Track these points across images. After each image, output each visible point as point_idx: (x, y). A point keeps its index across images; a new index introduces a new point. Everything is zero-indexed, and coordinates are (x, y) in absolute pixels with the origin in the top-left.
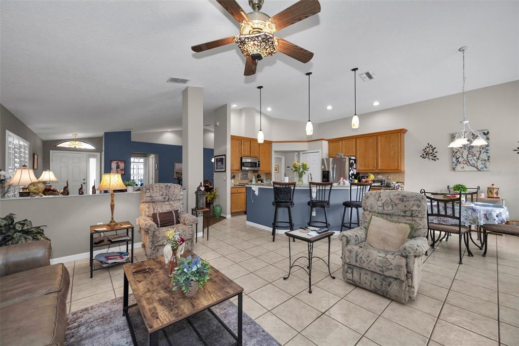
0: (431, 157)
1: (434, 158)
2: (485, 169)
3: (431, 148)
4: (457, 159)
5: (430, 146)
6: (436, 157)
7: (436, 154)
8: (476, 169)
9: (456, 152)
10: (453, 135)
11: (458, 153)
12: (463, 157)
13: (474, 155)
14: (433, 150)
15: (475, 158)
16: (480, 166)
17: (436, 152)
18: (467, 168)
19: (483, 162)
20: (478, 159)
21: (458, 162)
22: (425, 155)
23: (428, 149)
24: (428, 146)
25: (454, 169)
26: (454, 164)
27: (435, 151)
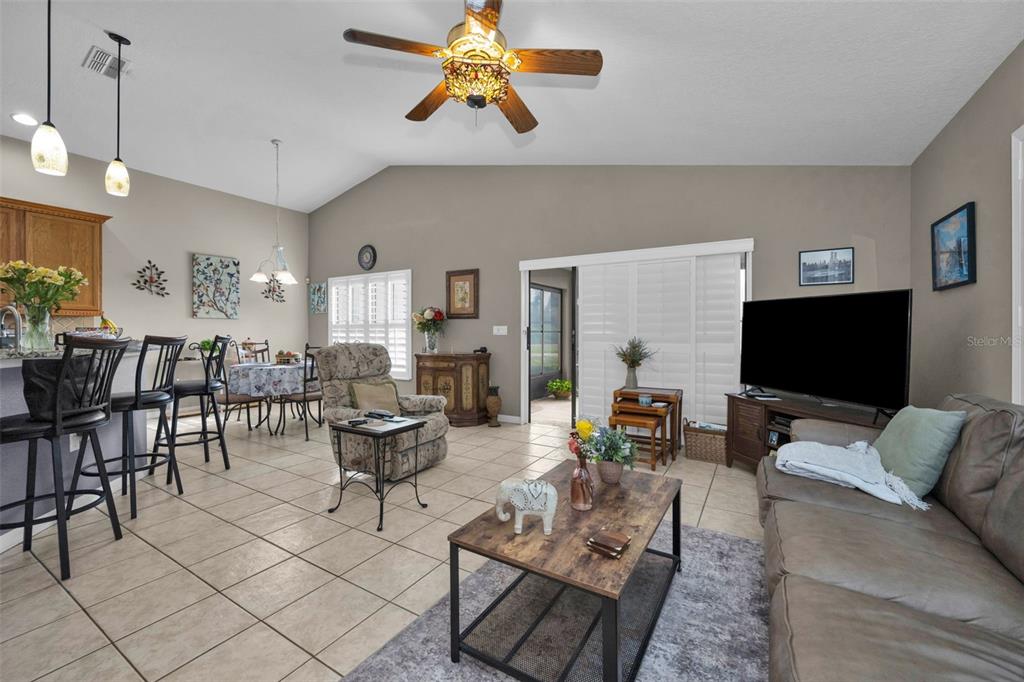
0: (154, 289)
1: (161, 292)
2: (235, 317)
3: (154, 271)
4: (200, 297)
5: (151, 266)
6: (163, 289)
7: (164, 285)
8: (223, 315)
9: (199, 286)
10: (194, 255)
11: (202, 288)
12: (208, 295)
13: (222, 294)
14: (159, 275)
15: (223, 298)
16: (230, 312)
17: (165, 281)
18: (214, 313)
19: (233, 305)
20: (227, 300)
21: (201, 301)
22: (142, 283)
23: (148, 272)
24: (148, 265)
25: (194, 314)
26: (195, 306)
27: (163, 277)
